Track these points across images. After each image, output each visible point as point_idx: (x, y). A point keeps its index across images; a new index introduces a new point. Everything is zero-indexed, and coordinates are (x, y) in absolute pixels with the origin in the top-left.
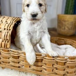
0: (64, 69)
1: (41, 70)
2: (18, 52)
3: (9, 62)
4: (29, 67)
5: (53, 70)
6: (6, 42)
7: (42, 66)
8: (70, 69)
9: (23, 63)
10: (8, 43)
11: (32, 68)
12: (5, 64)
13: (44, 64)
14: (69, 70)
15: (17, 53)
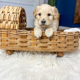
0: (65, 43)
1: (47, 47)
2: (26, 32)
4: (36, 45)
5: (56, 45)
9: (31, 42)
10: (17, 25)
12: (12, 45)
14: (69, 43)
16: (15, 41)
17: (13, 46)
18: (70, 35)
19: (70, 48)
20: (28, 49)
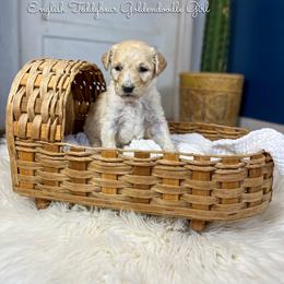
0: (211, 191)
1: (150, 200)
3: (60, 182)
4: (115, 191)
5: (180, 196)
6: (52, 123)
7: (150, 186)
8: (226, 191)
9: (99, 182)
10: (59, 127)
11: (124, 195)
13: (157, 182)
14: (223, 193)
15: (83, 153)
16: (56, 174)
17: (49, 190)
18: (228, 166)
19: (224, 209)
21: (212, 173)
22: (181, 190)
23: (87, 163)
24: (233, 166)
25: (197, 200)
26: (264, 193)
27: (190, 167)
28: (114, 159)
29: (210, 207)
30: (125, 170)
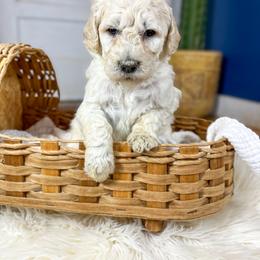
0: (168, 186)
1: (98, 198)
2: (21, 142)
4: (57, 189)
5: (133, 192)
8: (185, 185)
9: (38, 179)
11: (69, 193)
14: (182, 188)
15: (19, 145)
18: (187, 156)
19: (183, 206)
20: (29, 202)
21: (169, 165)
22: (134, 185)
23: (24, 157)
24: (192, 156)
25: (152, 197)
26: (226, 186)
27: (144, 159)
28: (56, 152)
29: (168, 204)
30: (69, 164)
